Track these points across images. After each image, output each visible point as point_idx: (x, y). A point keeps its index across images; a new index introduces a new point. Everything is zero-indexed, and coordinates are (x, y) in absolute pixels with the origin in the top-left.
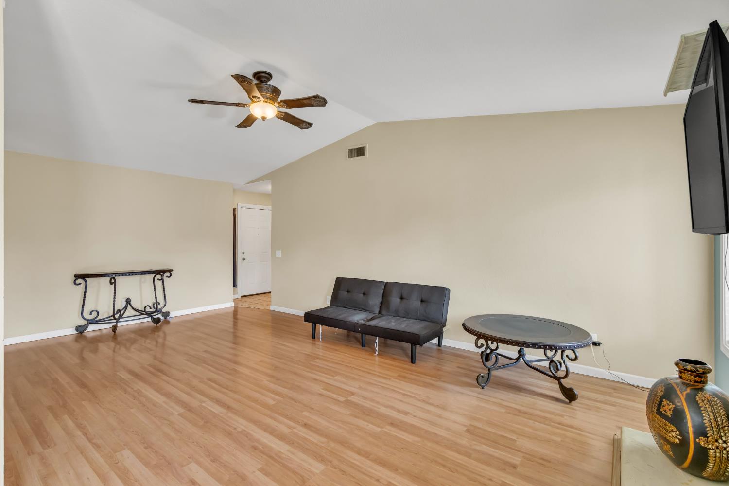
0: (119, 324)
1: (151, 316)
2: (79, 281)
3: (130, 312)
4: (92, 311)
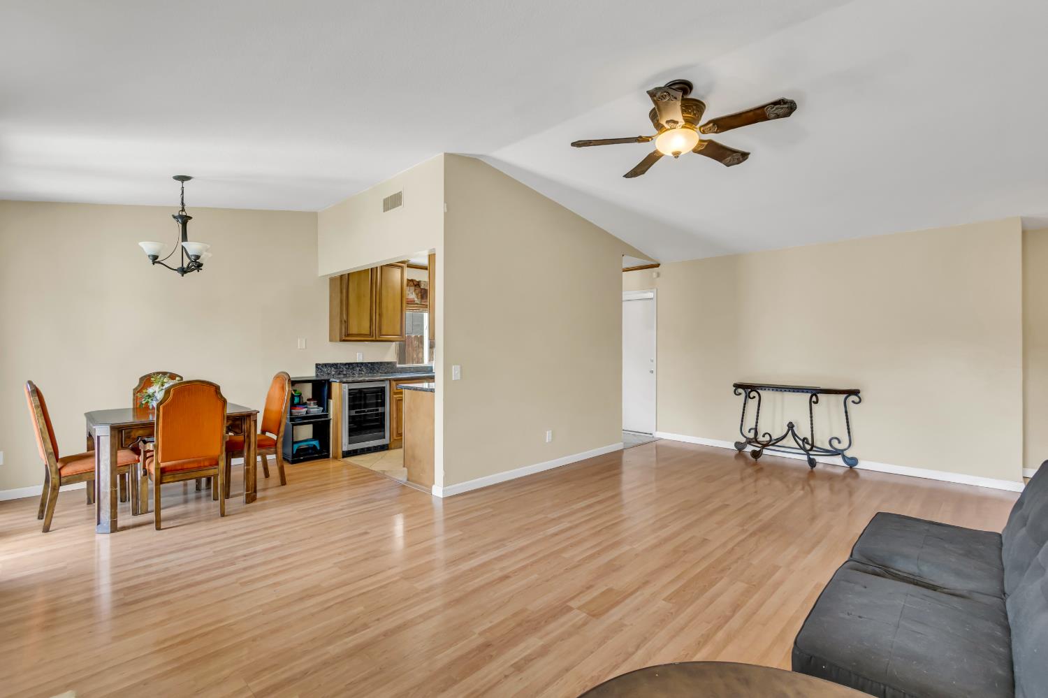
0: (765, 452)
1: (808, 455)
2: (740, 390)
3: (789, 441)
4: (766, 434)
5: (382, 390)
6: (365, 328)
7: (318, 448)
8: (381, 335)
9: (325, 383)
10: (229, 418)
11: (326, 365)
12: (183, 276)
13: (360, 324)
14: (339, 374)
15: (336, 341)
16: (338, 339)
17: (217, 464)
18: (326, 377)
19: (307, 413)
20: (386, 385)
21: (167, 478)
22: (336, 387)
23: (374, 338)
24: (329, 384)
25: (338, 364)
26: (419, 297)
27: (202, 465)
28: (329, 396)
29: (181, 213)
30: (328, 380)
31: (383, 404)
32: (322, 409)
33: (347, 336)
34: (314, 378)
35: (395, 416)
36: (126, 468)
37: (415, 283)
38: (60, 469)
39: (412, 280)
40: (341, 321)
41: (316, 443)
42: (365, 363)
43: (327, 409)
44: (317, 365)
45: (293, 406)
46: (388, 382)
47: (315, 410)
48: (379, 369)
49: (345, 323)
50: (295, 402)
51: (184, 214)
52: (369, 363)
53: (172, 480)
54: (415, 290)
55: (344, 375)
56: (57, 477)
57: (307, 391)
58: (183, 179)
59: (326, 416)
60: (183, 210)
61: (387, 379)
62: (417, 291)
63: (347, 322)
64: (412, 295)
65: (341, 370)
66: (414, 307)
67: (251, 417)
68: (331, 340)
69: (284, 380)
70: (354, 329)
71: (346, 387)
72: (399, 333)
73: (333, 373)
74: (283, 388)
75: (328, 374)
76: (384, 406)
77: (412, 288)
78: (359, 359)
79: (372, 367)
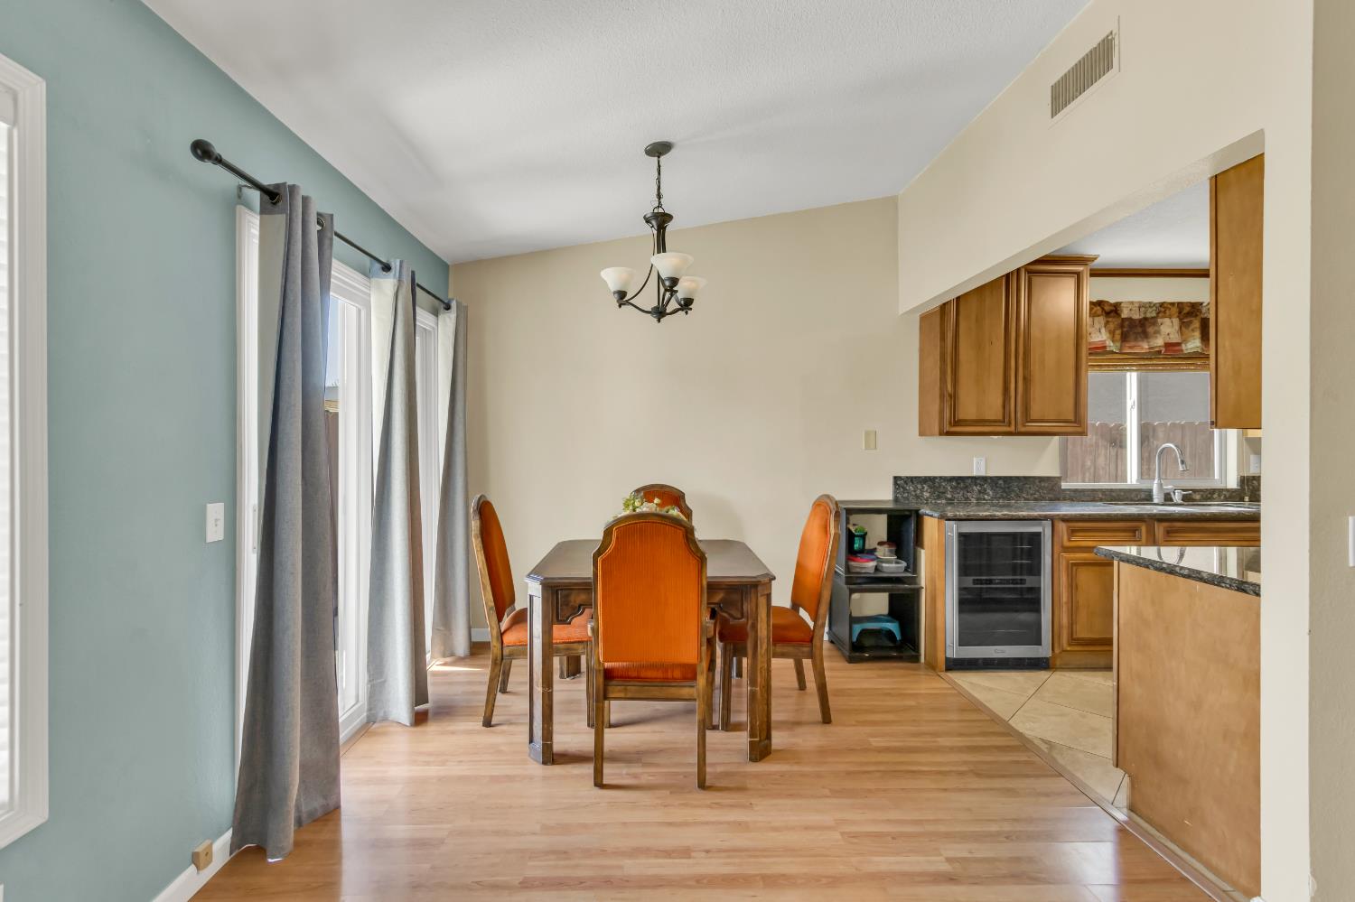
5: (1035, 539)
6: (993, 407)
7: (898, 637)
8: (1027, 419)
9: (910, 516)
10: (713, 587)
11: (912, 479)
12: (659, 321)
13: (982, 397)
14: (939, 497)
15: (932, 435)
16: (936, 429)
17: (694, 678)
18: (913, 505)
19: (877, 569)
20: (1045, 529)
21: (615, 690)
22: (931, 526)
23: (1012, 429)
24: (919, 519)
25: (935, 478)
26: (1118, 337)
27: (670, 675)
28: (919, 542)
29: (656, 211)
30: (917, 512)
31: (1035, 570)
32: (904, 564)
33: (953, 424)
34: (890, 506)
35: (1064, 599)
36: (581, 646)
37: (1107, 308)
38: (502, 634)
39: (1100, 303)
40: (942, 396)
41: (893, 627)
42: (991, 478)
43: (913, 566)
44: (896, 478)
45: (852, 553)
46: (1049, 522)
47: (893, 567)
48: (1021, 490)
49: (951, 398)
50: (854, 546)
51: (661, 210)
52: (1000, 478)
53: (622, 695)
54: (1107, 323)
55: (946, 499)
56: (499, 646)
57: (878, 528)
58: (659, 150)
59: (914, 580)
60: (660, 206)
61: (1045, 518)
62: (1112, 326)
63: (954, 397)
64: (1099, 335)
65: (942, 490)
66: (1103, 360)
67: (759, 588)
68: (922, 434)
69: (828, 513)
70: (968, 410)
71: (953, 529)
72: (1071, 417)
73: (926, 495)
74: (826, 528)
75: (917, 497)
76: (1039, 574)
77: (1101, 320)
78: (978, 469)
79: (1008, 487)
